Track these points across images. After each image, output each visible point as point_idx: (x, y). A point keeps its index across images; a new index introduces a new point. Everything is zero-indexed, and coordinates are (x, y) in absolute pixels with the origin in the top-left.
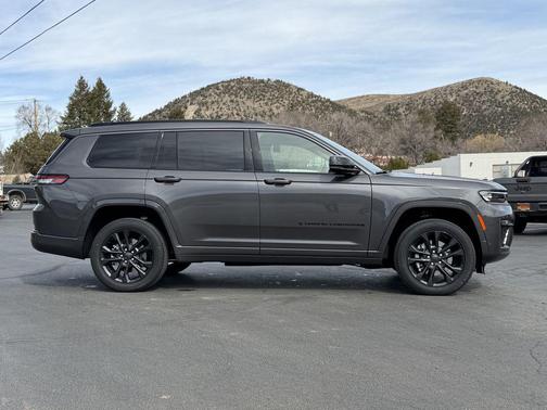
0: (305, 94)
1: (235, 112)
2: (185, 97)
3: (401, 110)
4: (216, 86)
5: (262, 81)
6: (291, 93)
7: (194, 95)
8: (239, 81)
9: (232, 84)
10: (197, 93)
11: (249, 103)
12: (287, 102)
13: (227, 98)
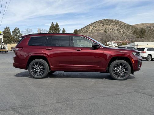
0: (123, 23)
1: (103, 28)
2: (90, 24)
3: (151, 28)
4: (98, 21)
5: (111, 20)
6: (119, 23)
7: (92, 24)
8: (104, 20)
9: (103, 21)
10: (93, 23)
11: (107, 26)
12: (118, 26)
13: (101, 25)
